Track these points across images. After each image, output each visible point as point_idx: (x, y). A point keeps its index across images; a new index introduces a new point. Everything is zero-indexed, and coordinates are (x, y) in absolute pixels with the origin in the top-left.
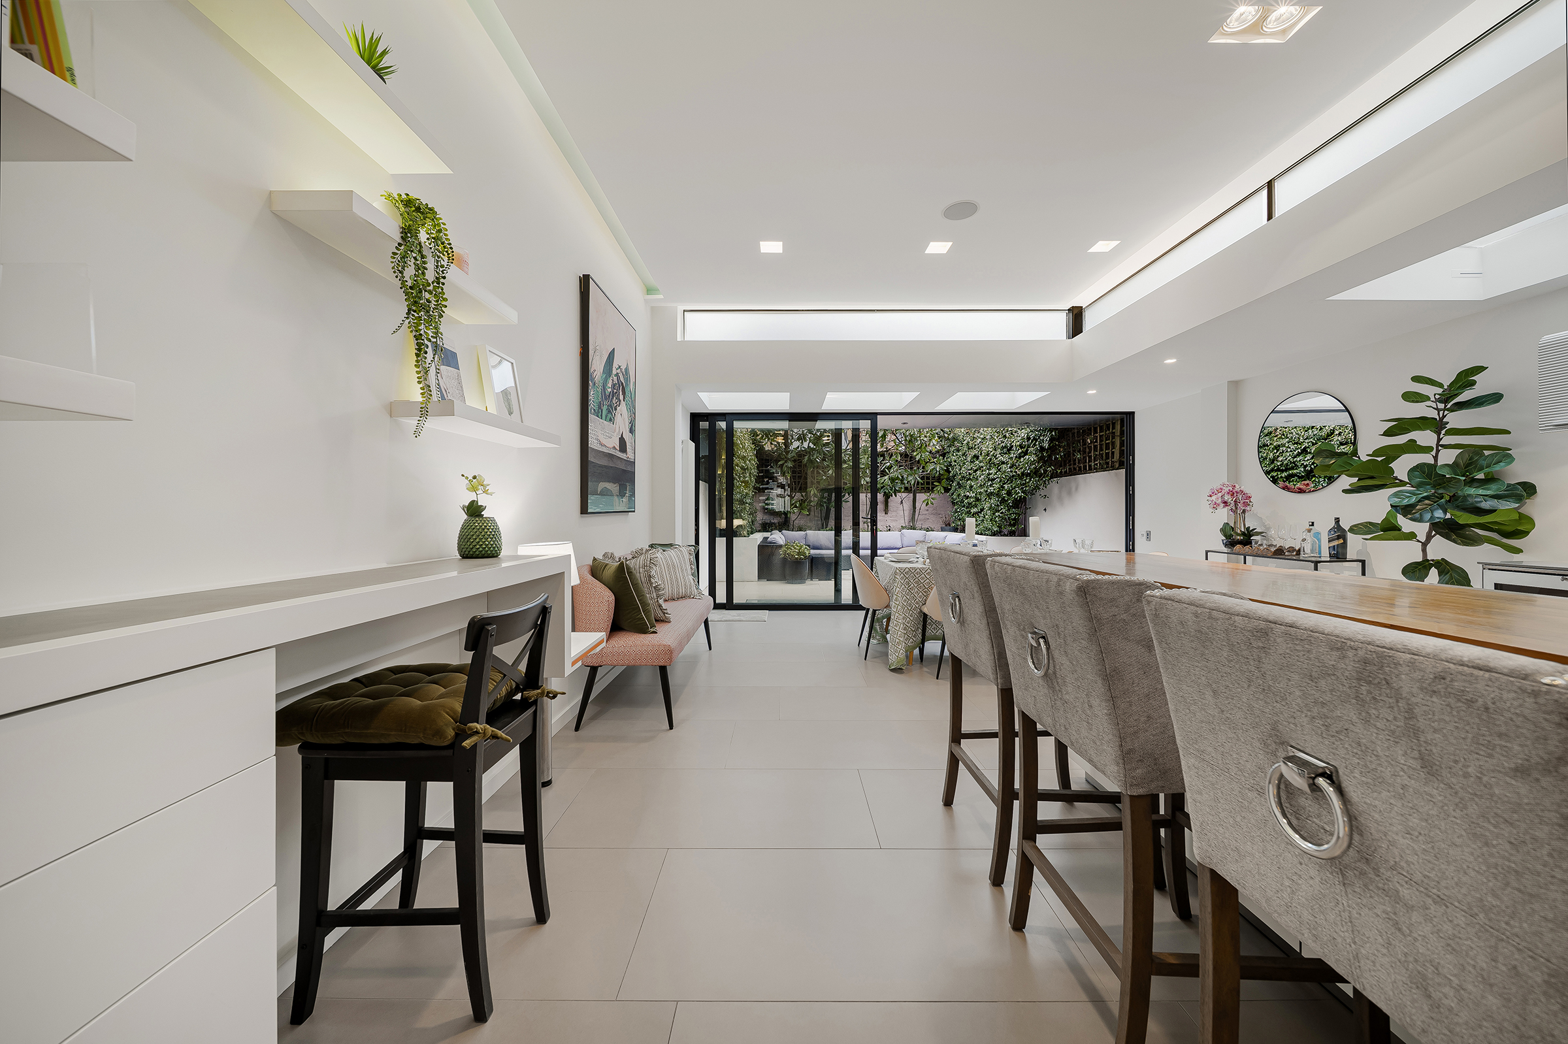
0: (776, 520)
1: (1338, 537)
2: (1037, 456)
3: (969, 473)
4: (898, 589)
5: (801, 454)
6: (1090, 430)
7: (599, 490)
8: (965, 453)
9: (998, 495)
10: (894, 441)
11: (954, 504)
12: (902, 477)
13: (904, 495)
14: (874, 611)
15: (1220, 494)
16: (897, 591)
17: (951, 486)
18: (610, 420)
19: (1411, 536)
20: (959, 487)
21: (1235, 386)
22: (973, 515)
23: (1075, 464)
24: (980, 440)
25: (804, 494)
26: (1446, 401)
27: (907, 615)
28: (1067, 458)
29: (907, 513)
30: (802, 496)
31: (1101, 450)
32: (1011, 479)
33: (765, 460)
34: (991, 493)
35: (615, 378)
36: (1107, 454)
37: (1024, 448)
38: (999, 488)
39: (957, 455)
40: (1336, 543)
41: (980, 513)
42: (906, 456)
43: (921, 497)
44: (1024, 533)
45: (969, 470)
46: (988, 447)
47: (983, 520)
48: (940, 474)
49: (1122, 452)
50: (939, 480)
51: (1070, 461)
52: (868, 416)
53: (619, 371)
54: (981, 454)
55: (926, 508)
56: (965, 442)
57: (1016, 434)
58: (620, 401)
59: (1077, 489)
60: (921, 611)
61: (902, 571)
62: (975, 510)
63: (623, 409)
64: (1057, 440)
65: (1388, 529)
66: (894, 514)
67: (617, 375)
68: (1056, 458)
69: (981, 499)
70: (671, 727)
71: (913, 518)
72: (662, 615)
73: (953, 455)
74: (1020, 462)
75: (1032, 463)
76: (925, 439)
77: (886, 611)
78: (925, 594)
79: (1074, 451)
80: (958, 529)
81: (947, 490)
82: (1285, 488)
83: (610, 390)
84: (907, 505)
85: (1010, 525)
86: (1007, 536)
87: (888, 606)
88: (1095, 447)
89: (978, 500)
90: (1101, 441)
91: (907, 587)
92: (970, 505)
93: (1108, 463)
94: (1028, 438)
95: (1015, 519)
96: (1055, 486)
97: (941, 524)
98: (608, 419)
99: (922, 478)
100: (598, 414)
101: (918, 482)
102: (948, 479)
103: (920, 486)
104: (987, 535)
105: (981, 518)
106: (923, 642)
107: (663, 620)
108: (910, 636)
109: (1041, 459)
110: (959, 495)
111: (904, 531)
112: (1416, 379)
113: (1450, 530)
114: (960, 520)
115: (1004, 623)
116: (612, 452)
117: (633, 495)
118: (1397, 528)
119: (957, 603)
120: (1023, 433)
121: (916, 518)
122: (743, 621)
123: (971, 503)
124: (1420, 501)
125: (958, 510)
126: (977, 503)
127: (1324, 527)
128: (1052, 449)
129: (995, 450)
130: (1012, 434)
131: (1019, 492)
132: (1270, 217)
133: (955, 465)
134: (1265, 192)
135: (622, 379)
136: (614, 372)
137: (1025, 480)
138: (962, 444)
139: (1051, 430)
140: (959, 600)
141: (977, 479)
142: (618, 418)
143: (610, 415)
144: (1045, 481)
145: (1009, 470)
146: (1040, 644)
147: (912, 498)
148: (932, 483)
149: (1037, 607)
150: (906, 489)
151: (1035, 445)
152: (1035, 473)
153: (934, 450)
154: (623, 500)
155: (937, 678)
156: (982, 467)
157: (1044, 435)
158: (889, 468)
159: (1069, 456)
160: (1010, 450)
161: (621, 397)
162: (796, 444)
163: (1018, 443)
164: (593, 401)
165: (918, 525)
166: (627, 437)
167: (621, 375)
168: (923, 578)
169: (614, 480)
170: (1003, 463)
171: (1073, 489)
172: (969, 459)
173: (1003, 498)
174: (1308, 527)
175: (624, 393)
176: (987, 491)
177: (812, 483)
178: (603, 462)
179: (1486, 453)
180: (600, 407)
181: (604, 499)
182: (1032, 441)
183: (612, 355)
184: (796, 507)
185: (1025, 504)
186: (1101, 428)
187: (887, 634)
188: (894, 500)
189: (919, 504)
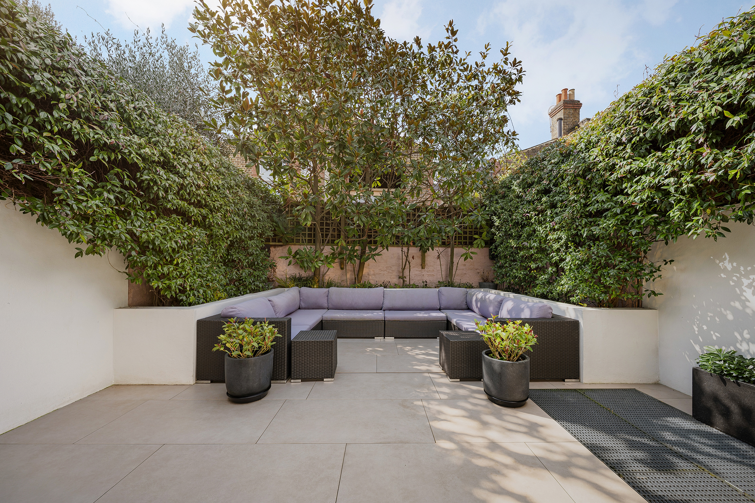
13: (441, 249)
29: (444, 268)
43: (459, 250)
50: (478, 233)
55: (465, 262)
66: (431, 269)
71: (450, 275)
81: (486, 244)
84: (445, 259)
97: (479, 280)
99: (460, 232)
101: (456, 236)
102: (489, 231)
103: (458, 239)
111: (443, 289)
121: (454, 273)
147: (449, 254)
148: (471, 236)
165: (456, 282)
188: (431, 254)
189: (455, 260)
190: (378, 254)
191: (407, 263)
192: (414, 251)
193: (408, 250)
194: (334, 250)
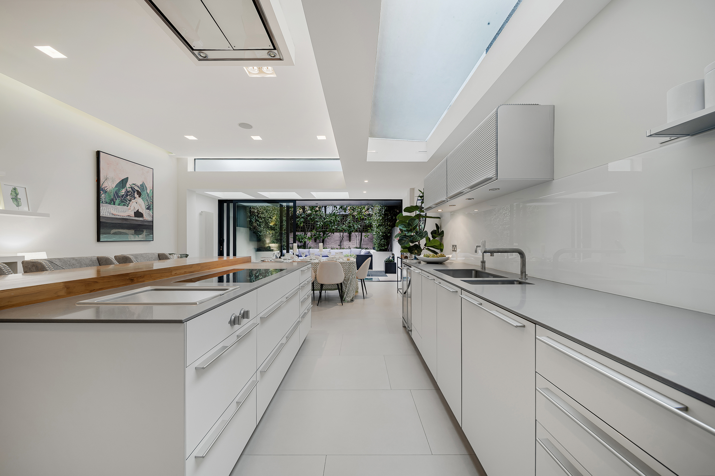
13: (357, 233)
21: (412, 190)
29: (358, 241)
44: (391, 250)
48: (369, 224)
55: (366, 239)
58: (135, 198)
63: (138, 200)
76: (359, 209)
83: (123, 194)
84: (359, 238)
98: (122, 205)
101: (362, 228)
121: (362, 244)
142: (133, 204)
147: (360, 235)
148: (366, 228)
150: (358, 230)
164: (104, 199)
166: (144, 211)
169: (128, 228)
175: (139, 194)
178: (117, 222)
180: (112, 201)
181: (118, 236)
183: (125, 180)
185: (390, 237)
188: (353, 236)
189: (363, 237)
190: (329, 236)
191: (343, 239)
192: (346, 234)
193: (343, 234)
194: (312, 234)
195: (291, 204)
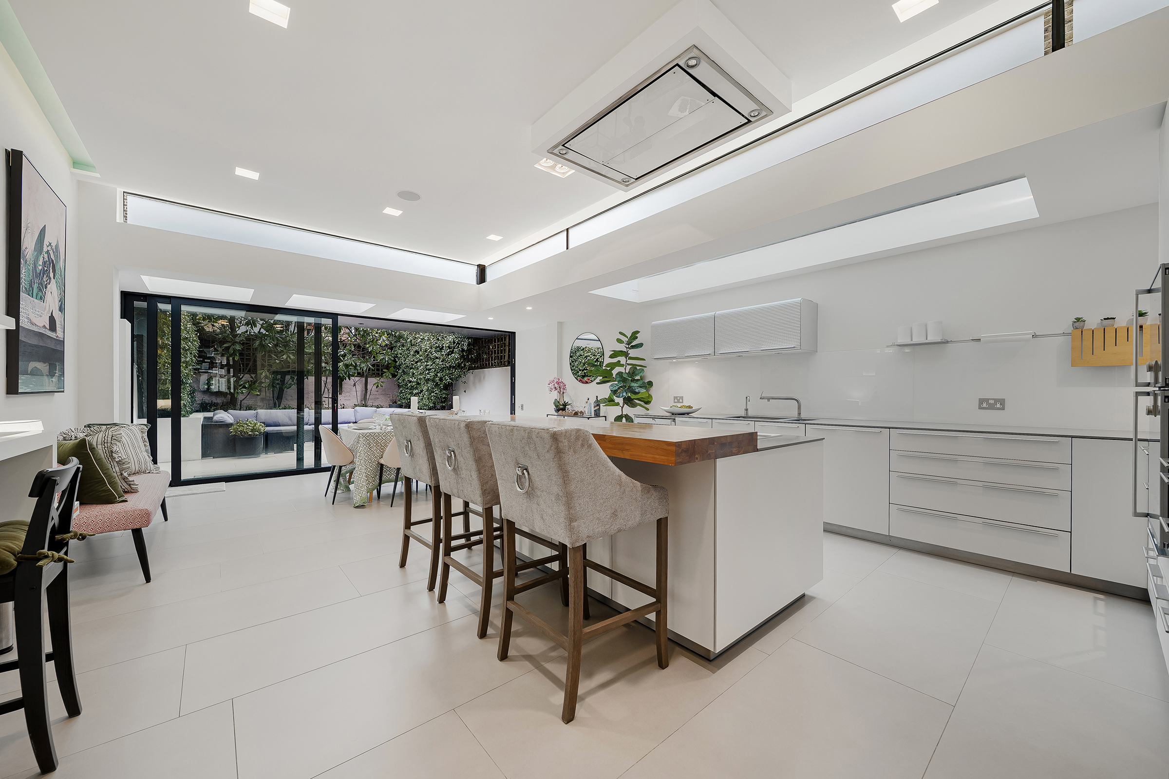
0: (219, 400)
1: (597, 405)
2: (460, 355)
3: (412, 364)
4: (361, 448)
5: (249, 340)
6: (492, 340)
7: (30, 369)
8: (408, 348)
9: (433, 381)
10: (348, 334)
11: (399, 386)
12: (356, 364)
13: (357, 379)
14: (341, 467)
15: (553, 383)
16: (360, 450)
17: (397, 372)
18: (41, 298)
19: (618, 404)
20: (404, 374)
21: (560, 324)
22: (415, 395)
23: (483, 361)
24: (420, 340)
25: (253, 376)
26: (629, 345)
27: (368, 466)
28: (479, 358)
29: (359, 394)
30: (252, 377)
31: (498, 353)
32: (442, 370)
33: (206, 341)
34: (428, 379)
35: (46, 256)
36: (501, 356)
37: (451, 348)
38: (434, 376)
39: (402, 349)
40: (596, 408)
41: (420, 393)
42: (359, 346)
43: (372, 381)
44: (451, 407)
45: (412, 361)
46: (425, 345)
47: (422, 399)
48: (388, 363)
49: (509, 358)
50: (388, 367)
51: (480, 359)
52: (329, 316)
53: (49, 248)
54: (421, 350)
55: (377, 390)
56: (409, 340)
57: (446, 339)
58: (50, 279)
59: (484, 378)
60: (379, 463)
61: (364, 435)
62: (415, 392)
63: (53, 287)
64: (473, 345)
65: (610, 401)
66: (348, 394)
67: (48, 252)
68: (471, 357)
69: (420, 383)
70: (148, 579)
71: (365, 398)
72: (127, 486)
73: (399, 349)
74: (449, 358)
75: (457, 359)
76: (377, 335)
77: (349, 467)
78: (382, 451)
79: (483, 353)
80: (402, 405)
81: (394, 376)
82: (580, 381)
83: (40, 268)
84: (360, 387)
85: (442, 402)
86: (440, 410)
87: (352, 462)
88: (495, 351)
89: (418, 384)
90: (498, 348)
91: (368, 446)
92: (412, 388)
93: (501, 362)
94: (454, 342)
95: (445, 398)
96: (471, 376)
97: (389, 402)
98: (39, 297)
99: (373, 365)
100: (30, 293)
101: (369, 369)
102: (395, 367)
103: (371, 372)
104: (425, 410)
105: (421, 398)
106: (380, 485)
107: (131, 490)
108: (370, 481)
109: (462, 357)
110: (404, 380)
111: (357, 408)
112: (621, 333)
113: (628, 401)
114: (404, 398)
115: (435, 449)
116: (42, 331)
117: (63, 374)
118: (613, 401)
119: (409, 445)
120: (451, 338)
121: (368, 397)
122: (197, 494)
123: (413, 386)
124: (619, 388)
125: (403, 391)
126: (418, 386)
127: (593, 400)
128: (469, 351)
129: (431, 348)
130: (443, 338)
131: (447, 379)
132: (567, 249)
133: (401, 357)
134: (565, 233)
135: (52, 257)
136: (45, 249)
137: (452, 371)
138: (407, 341)
139: (468, 338)
140: (411, 442)
141: (418, 369)
142: (48, 296)
143: (40, 294)
144: (464, 372)
145: (441, 363)
146: (451, 455)
147: (364, 382)
148: (382, 370)
149: (450, 437)
150: (359, 374)
151: (458, 347)
152: (459, 366)
153: (384, 344)
154: (53, 380)
155: (391, 507)
156: (422, 360)
157: (464, 341)
158: (344, 356)
159: (480, 356)
160: (442, 349)
161: (52, 275)
162: (243, 329)
163: (447, 345)
164: (24, 279)
165: (369, 403)
166: (57, 315)
167: (51, 252)
168: (380, 440)
169: (43, 359)
170: (437, 358)
171: (482, 378)
172: (412, 353)
173: (437, 383)
174: (587, 401)
175: (54, 271)
176: (425, 378)
177: (263, 366)
178: (34, 341)
179: (638, 368)
180: (31, 286)
181: (35, 379)
182: (456, 345)
183: (43, 232)
184: (245, 388)
185: (452, 387)
186: (498, 339)
187: (349, 484)
188: (348, 384)
189: (369, 387)
191: (326, 389)
193: (327, 379)
195: (328, 322)
